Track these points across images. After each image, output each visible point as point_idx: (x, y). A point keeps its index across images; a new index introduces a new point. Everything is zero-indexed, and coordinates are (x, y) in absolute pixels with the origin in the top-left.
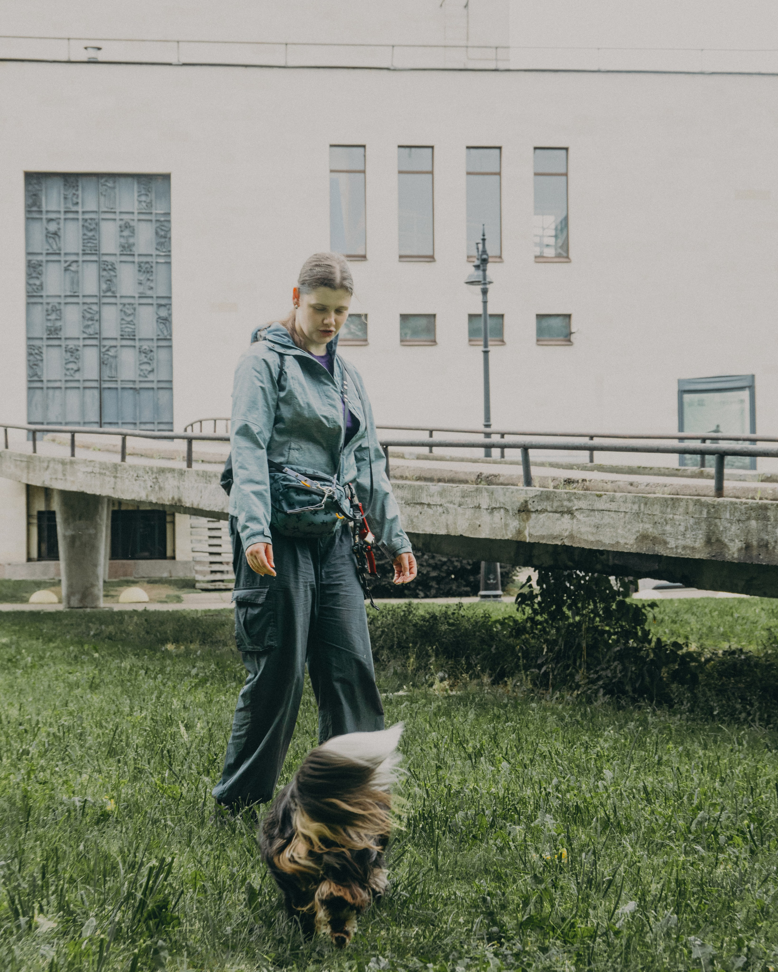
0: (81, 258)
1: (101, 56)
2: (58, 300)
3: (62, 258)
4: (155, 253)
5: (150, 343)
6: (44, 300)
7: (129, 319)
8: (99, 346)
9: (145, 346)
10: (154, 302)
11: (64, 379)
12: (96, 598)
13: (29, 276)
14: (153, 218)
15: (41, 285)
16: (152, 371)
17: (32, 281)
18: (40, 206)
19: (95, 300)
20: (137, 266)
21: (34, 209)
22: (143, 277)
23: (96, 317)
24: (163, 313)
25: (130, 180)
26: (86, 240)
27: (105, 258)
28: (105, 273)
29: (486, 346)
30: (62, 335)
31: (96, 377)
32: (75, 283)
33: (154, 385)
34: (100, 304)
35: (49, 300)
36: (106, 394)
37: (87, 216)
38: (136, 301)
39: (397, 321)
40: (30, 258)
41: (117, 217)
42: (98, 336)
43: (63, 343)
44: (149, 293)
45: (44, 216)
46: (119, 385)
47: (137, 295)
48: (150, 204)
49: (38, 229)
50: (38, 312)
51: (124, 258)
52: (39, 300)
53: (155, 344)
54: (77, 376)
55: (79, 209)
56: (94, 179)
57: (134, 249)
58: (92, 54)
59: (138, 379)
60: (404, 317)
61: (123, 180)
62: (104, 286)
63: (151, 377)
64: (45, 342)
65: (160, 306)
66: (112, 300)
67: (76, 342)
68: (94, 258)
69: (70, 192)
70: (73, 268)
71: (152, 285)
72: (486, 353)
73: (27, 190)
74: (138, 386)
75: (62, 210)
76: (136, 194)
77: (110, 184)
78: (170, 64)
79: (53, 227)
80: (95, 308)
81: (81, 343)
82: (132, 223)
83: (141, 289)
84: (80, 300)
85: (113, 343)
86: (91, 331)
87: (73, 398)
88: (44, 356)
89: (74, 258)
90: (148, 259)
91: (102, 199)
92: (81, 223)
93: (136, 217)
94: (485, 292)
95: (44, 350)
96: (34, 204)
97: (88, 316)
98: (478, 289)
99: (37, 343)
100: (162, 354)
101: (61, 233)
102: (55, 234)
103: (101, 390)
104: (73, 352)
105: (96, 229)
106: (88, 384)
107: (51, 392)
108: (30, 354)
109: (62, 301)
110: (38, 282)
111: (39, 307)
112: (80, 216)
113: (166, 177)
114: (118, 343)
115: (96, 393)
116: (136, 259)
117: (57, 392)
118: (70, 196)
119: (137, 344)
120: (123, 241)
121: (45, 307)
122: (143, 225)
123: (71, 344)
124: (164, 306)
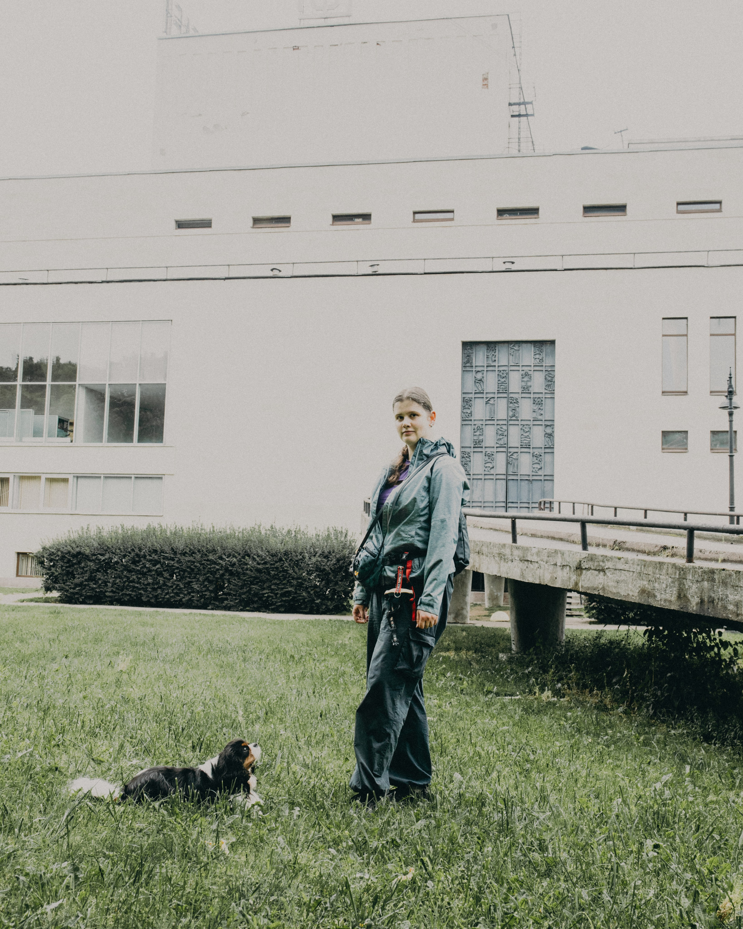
0: (496, 396)
1: (514, 267)
2: (481, 422)
3: (484, 396)
4: (544, 391)
5: (540, 450)
6: (472, 423)
7: (526, 434)
8: (507, 452)
9: (537, 452)
10: (543, 423)
11: (483, 473)
12: (464, 617)
13: (464, 408)
14: (543, 369)
15: (471, 413)
16: (541, 468)
17: (465, 411)
18: (471, 363)
19: (505, 422)
20: (532, 400)
21: (468, 365)
22: (536, 407)
23: (506, 433)
24: (549, 430)
25: (529, 345)
26: (500, 384)
27: (511, 395)
28: (511, 405)
29: (731, 452)
30: (483, 444)
31: (505, 472)
32: (493, 412)
33: (542, 478)
34: (507, 425)
35: (476, 423)
36: (510, 483)
37: (501, 369)
38: (531, 423)
39: (708, 436)
40: (465, 396)
41: (520, 368)
42: (506, 446)
43: (483, 450)
44: (540, 417)
45: (474, 370)
46: (519, 478)
47: (532, 419)
48: (542, 360)
49: (470, 378)
50: (469, 430)
51: (524, 395)
52: (470, 423)
53: (543, 451)
54: (492, 472)
55: (496, 364)
56: (506, 345)
57: (531, 389)
58: (509, 266)
59: (531, 474)
60: (714, 433)
61: (524, 345)
62: (511, 414)
63: (540, 473)
64: (472, 450)
65: (547, 426)
66: (516, 422)
67: (492, 450)
68: (505, 395)
69: (491, 354)
70: (492, 402)
71: (542, 412)
72: (731, 456)
73: (463, 353)
74: (531, 478)
75: (486, 365)
76: (533, 354)
77: (516, 348)
78: (556, 270)
79: (479, 376)
80: (505, 427)
81: (495, 450)
82: (530, 373)
83: (534, 415)
84: (495, 422)
85: (515, 450)
86: (501, 442)
87: (489, 485)
88: (472, 458)
89: (492, 395)
90: (540, 396)
91: (511, 357)
92: (497, 373)
93: (532, 368)
94: (731, 414)
95: (472, 454)
96: (468, 362)
97: (500, 432)
98: (726, 412)
99: (467, 450)
100: (548, 457)
101: (484, 380)
102: (481, 380)
103: (507, 481)
104: (490, 456)
105: (507, 377)
106: (498, 477)
107: (475, 481)
108: (463, 457)
109: (484, 423)
110: (469, 411)
111: (469, 427)
112: (496, 369)
113: (553, 342)
114: (519, 450)
115: (504, 482)
116: (532, 396)
117: (479, 481)
118: (490, 356)
119: (531, 451)
120: (524, 384)
121: (473, 427)
122: (536, 373)
123: (489, 451)
124: (550, 426)
